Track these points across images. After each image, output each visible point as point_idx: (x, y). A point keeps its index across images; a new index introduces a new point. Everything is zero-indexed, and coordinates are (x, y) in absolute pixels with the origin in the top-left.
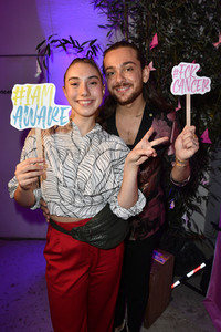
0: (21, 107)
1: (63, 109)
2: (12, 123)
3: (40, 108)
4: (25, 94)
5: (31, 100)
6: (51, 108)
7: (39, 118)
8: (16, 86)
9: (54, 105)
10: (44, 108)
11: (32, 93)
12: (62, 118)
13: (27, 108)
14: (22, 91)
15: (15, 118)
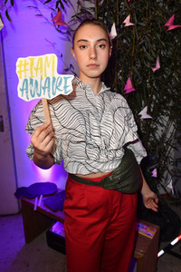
0: (26, 80)
1: (66, 79)
2: (20, 95)
3: (44, 79)
4: (28, 67)
5: (34, 71)
6: (54, 78)
7: (44, 88)
8: (19, 59)
9: (57, 75)
10: (48, 78)
11: (35, 65)
12: (65, 87)
13: (31, 80)
14: (26, 64)
15: (22, 90)
